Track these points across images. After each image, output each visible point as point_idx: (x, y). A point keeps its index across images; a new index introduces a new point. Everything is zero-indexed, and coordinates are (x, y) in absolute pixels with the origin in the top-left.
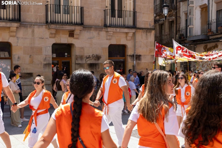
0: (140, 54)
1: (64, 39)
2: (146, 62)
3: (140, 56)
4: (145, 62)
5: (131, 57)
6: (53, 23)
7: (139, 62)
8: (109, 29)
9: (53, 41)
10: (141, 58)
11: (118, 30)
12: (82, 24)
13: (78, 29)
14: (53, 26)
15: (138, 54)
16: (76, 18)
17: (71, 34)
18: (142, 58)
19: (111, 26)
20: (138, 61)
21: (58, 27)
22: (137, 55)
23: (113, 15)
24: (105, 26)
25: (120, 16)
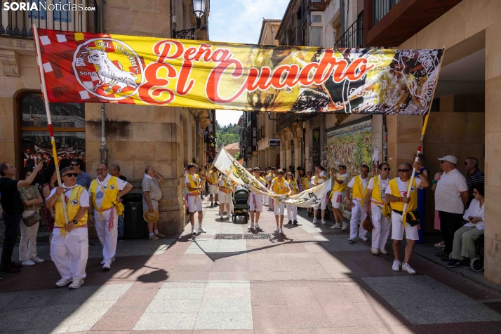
0: (126, 119)
2: (148, 140)
3: (125, 124)
4: (142, 140)
5: (93, 127)
7: (123, 140)
10: (128, 131)
15: (120, 119)
18: (133, 129)
20: (118, 138)
22: (116, 121)
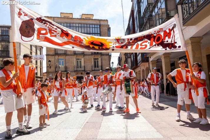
1: (80, 75)
6: (76, 71)
8: (93, 71)
9: (77, 76)
11: (96, 71)
12: (84, 71)
13: (83, 72)
14: (76, 72)
16: (83, 69)
17: (82, 74)
19: (94, 70)
21: (77, 72)
23: (95, 67)
24: (92, 71)
25: (98, 67)
